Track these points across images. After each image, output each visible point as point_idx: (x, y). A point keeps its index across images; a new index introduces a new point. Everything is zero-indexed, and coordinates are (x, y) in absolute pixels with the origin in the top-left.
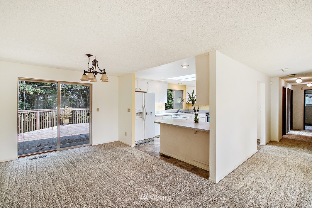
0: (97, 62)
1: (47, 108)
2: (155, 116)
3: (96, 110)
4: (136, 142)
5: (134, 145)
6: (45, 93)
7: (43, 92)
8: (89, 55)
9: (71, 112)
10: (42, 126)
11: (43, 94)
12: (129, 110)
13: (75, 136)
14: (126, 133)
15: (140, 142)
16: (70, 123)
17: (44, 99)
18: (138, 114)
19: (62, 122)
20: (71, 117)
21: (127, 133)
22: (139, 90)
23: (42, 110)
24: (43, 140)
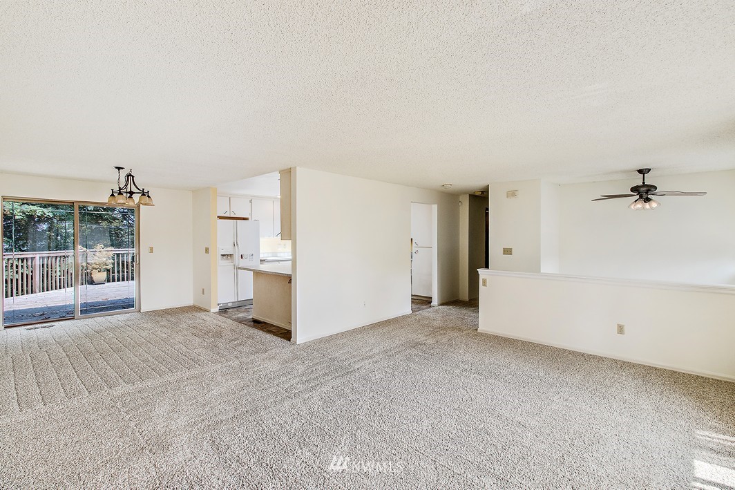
0: (133, 177)
1: (57, 248)
2: (261, 261)
3: (148, 250)
4: (221, 305)
5: (215, 309)
6: (51, 216)
7: (47, 214)
8: (119, 168)
9: (110, 257)
10: (47, 284)
11: (49, 219)
12: (207, 250)
13: (114, 300)
14: (203, 290)
15: (230, 305)
16: (109, 281)
17: (50, 229)
18: (224, 257)
19: (92, 278)
20: (110, 267)
21: (205, 291)
22: (232, 216)
23: (45, 254)
24: (50, 308)
